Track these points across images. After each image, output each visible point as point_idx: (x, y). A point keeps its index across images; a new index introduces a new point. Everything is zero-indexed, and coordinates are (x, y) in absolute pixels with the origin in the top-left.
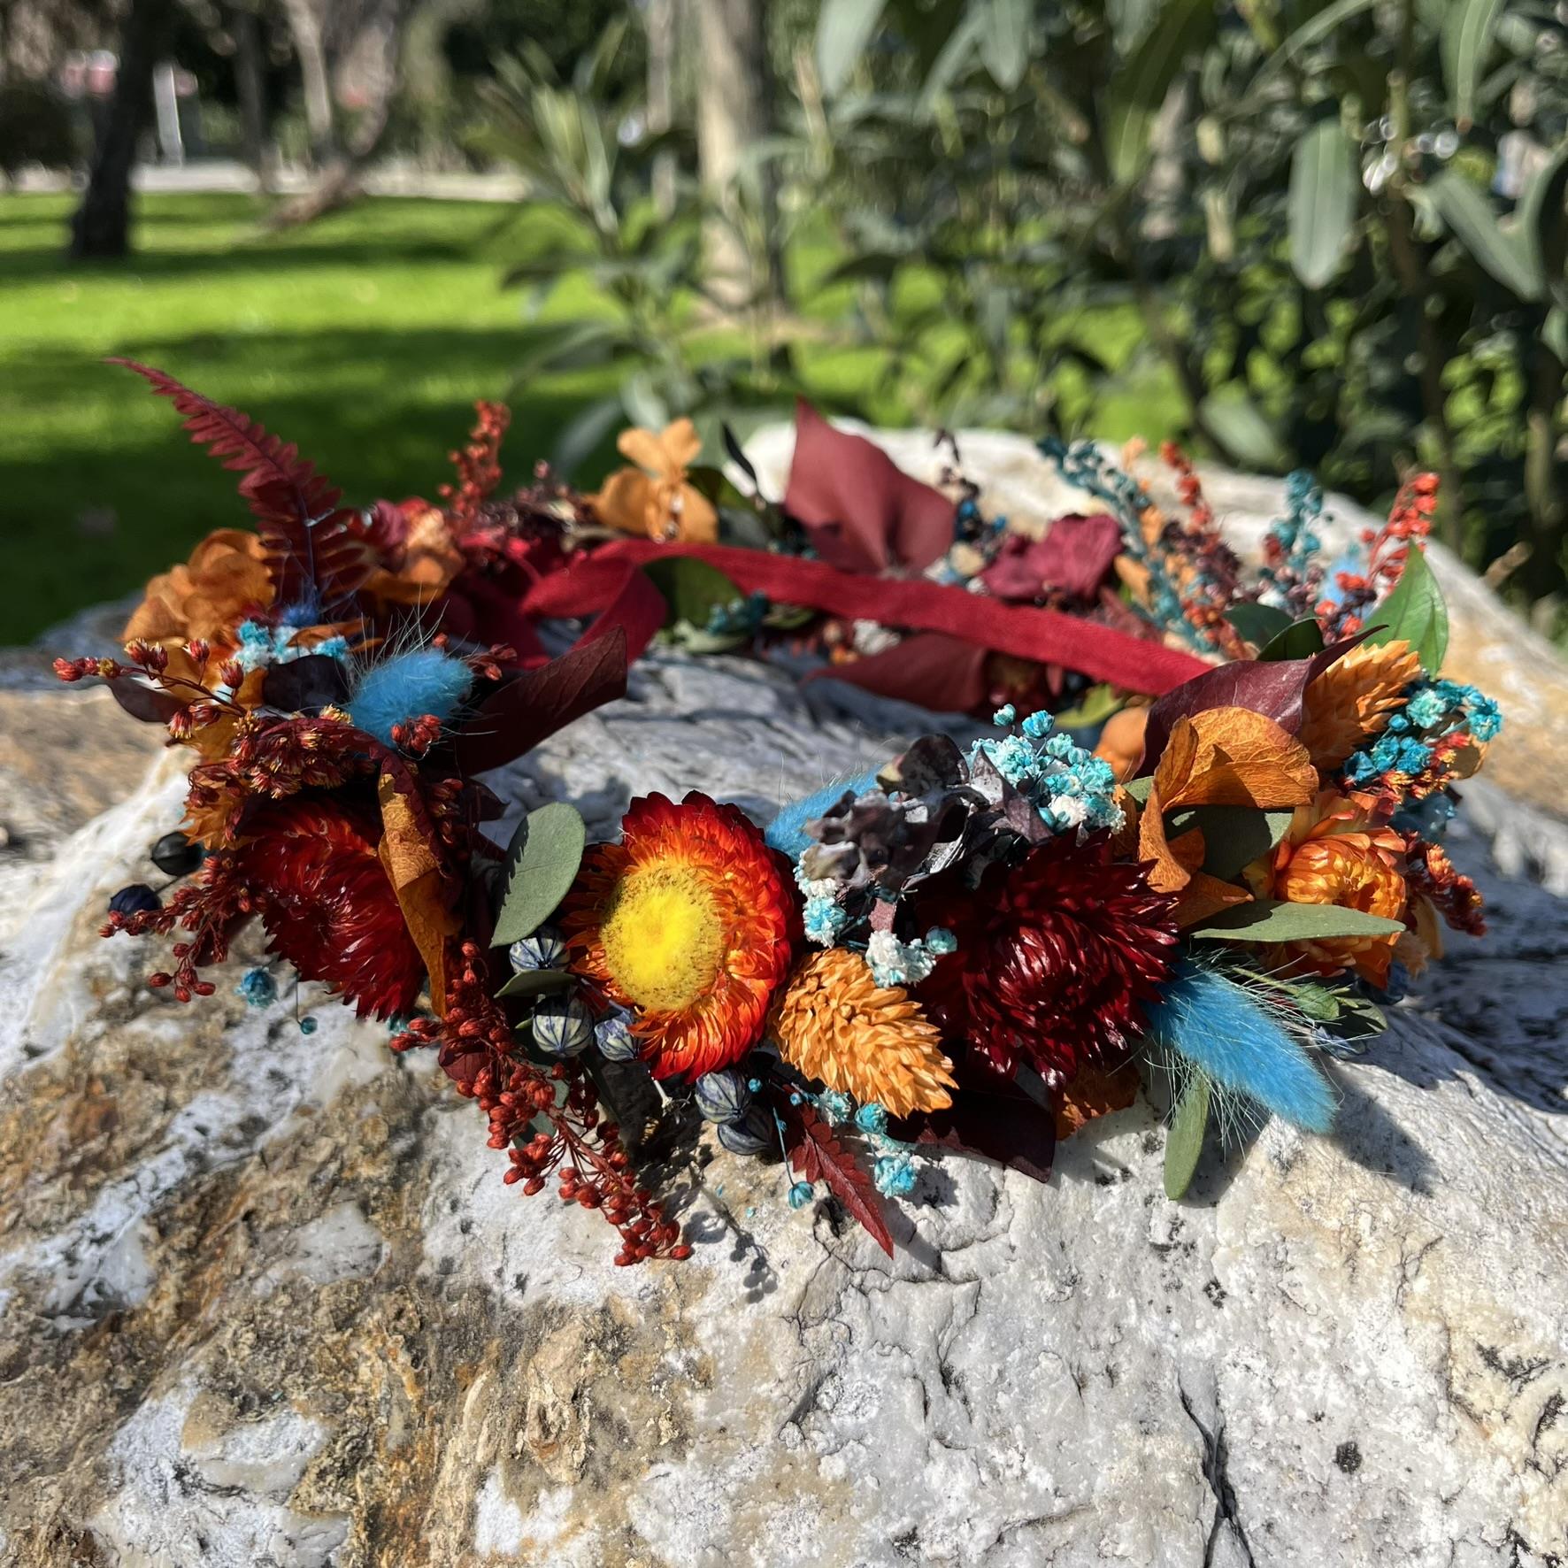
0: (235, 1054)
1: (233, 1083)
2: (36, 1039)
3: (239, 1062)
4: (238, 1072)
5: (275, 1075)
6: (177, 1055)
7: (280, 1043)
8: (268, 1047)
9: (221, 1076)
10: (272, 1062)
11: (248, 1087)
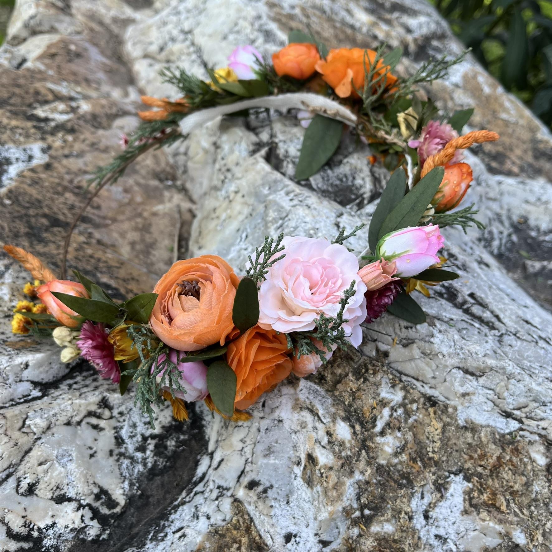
0: (419, 531)
1: (425, 545)
2: (325, 537)
3: (422, 534)
4: (424, 539)
5: (437, 537)
6: (396, 538)
7: (431, 521)
8: (427, 524)
9: (419, 543)
10: (434, 531)
11: (430, 545)
